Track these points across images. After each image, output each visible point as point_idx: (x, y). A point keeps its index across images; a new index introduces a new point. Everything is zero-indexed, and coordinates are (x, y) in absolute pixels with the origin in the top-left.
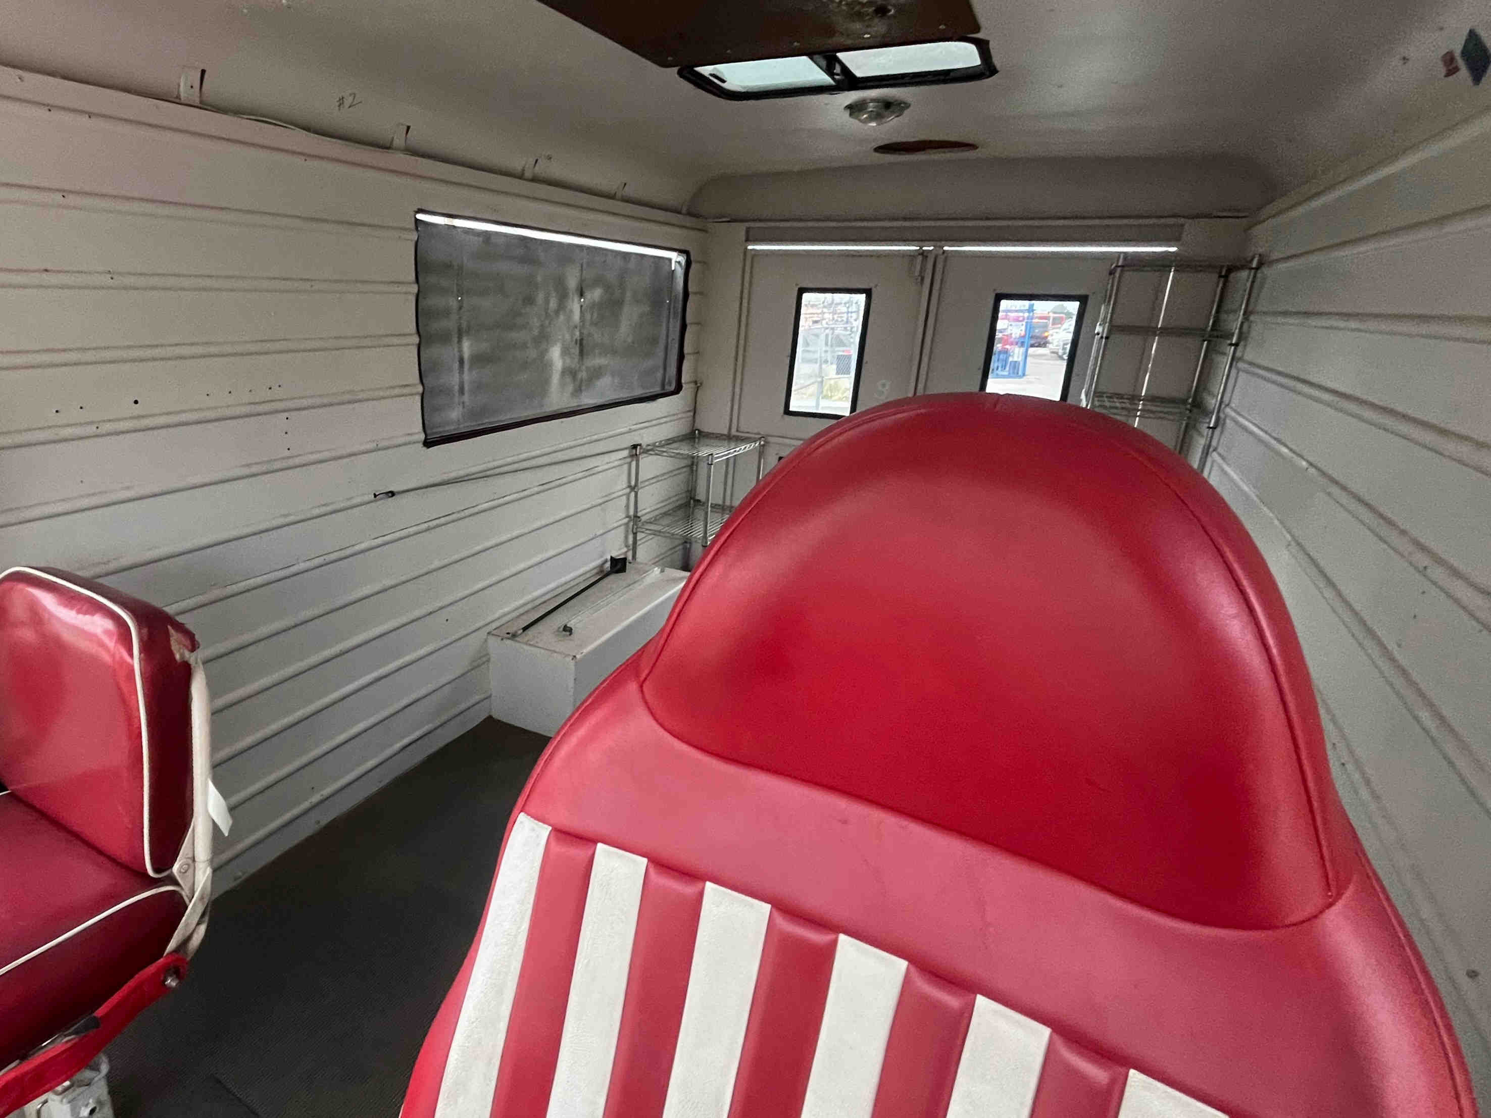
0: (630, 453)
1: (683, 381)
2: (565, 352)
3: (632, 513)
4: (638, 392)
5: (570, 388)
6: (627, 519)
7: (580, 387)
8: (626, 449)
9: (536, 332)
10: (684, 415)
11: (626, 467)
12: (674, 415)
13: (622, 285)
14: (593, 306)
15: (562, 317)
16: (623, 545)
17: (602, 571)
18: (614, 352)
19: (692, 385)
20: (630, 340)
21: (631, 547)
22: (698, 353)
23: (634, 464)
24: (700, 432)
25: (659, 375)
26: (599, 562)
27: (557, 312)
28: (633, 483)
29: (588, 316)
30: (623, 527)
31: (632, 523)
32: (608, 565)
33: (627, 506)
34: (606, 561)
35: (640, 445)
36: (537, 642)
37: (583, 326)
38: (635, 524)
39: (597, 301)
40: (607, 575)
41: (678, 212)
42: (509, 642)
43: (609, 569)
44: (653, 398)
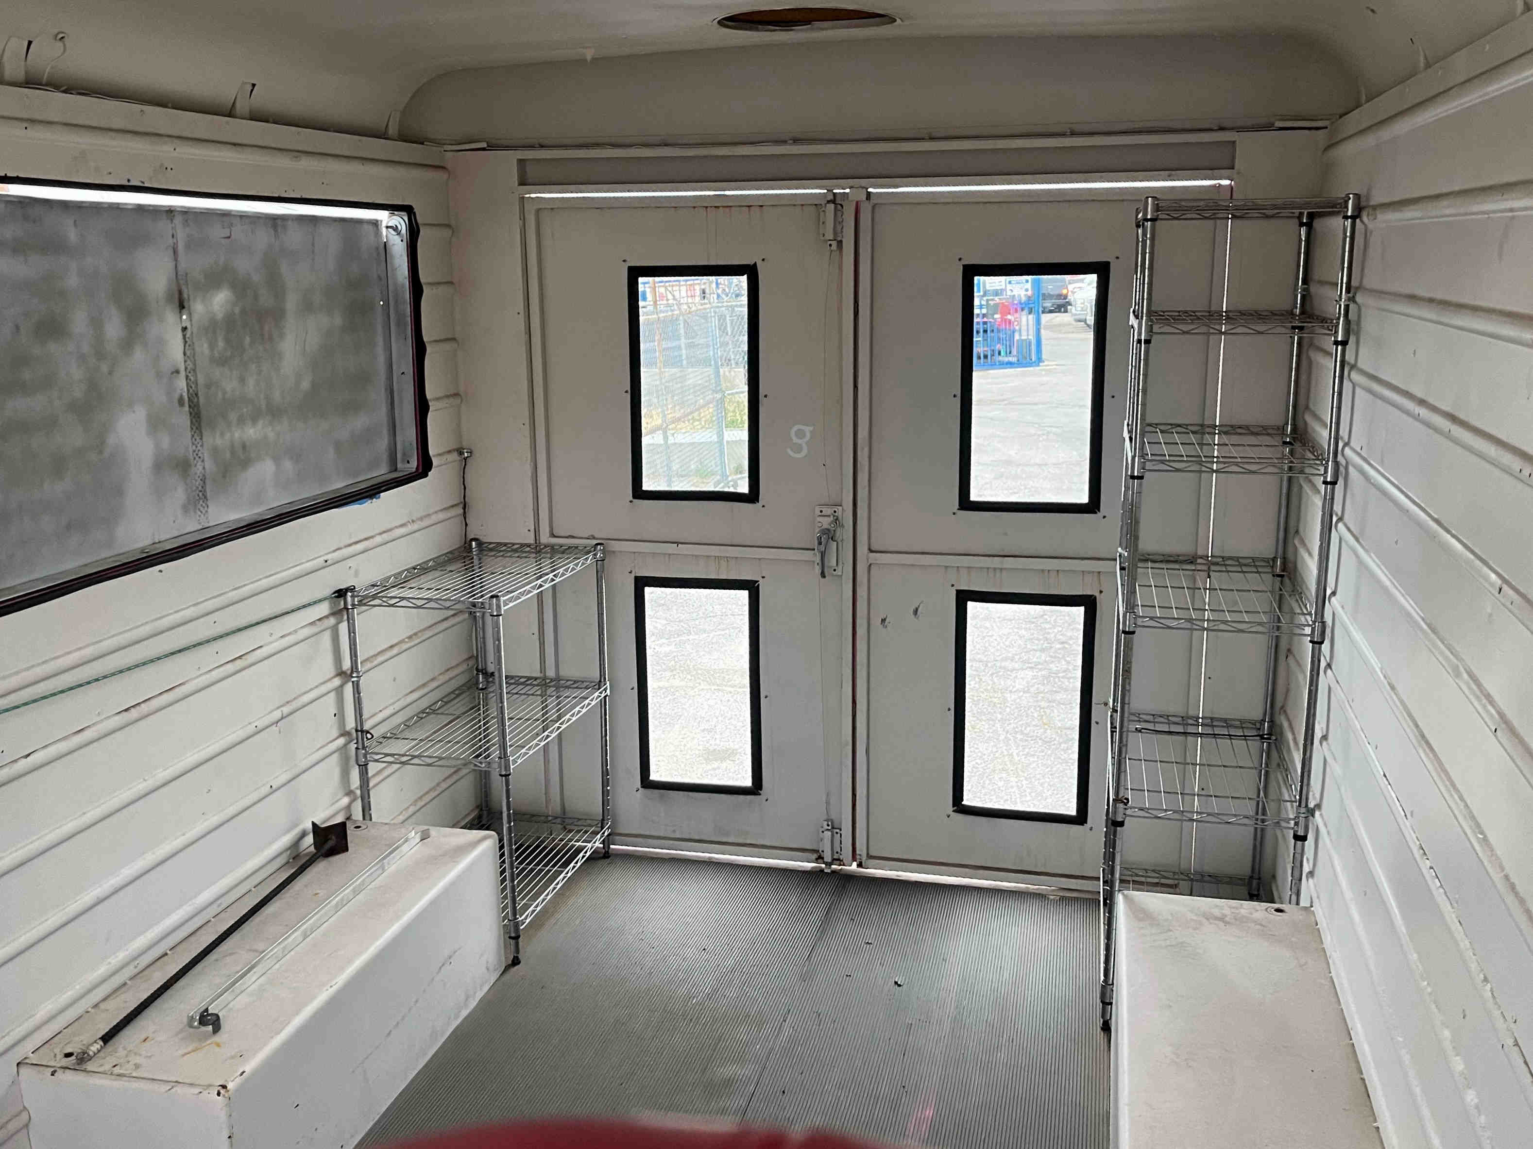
0: (331, 608)
1: (431, 452)
2: (155, 423)
3: (351, 724)
4: (338, 484)
5: (180, 494)
6: (341, 741)
7: (203, 491)
8: (325, 599)
9: (78, 392)
10: (441, 516)
11: (327, 637)
12: (421, 519)
13: (274, 281)
14: (211, 327)
15: (139, 354)
16: (341, 793)
17: (295, 858)
18: (274, 412)
19: (455, 456)
20: (306, 385)
21: (358, 792)
22: (456, 395)
23: (343, 627)
24: (480, 544)
25: (383, 444)
26: (287, 840)
27: (128, 344)
28: (347, 665)
29: (203, 348)
30: (336, 755)
31: (353, 746)
32: (309, 839)
33: (340, 714)
34: (304, 834)
35: (351, 589)
36: (137, 1066)
37: (191, 372)
38: (361, 747)
39: (220, 316)
40: (311, 861)
41: (381, 135)
42: (69, 1076)
43: (312, 849)
44: (372, 492)
